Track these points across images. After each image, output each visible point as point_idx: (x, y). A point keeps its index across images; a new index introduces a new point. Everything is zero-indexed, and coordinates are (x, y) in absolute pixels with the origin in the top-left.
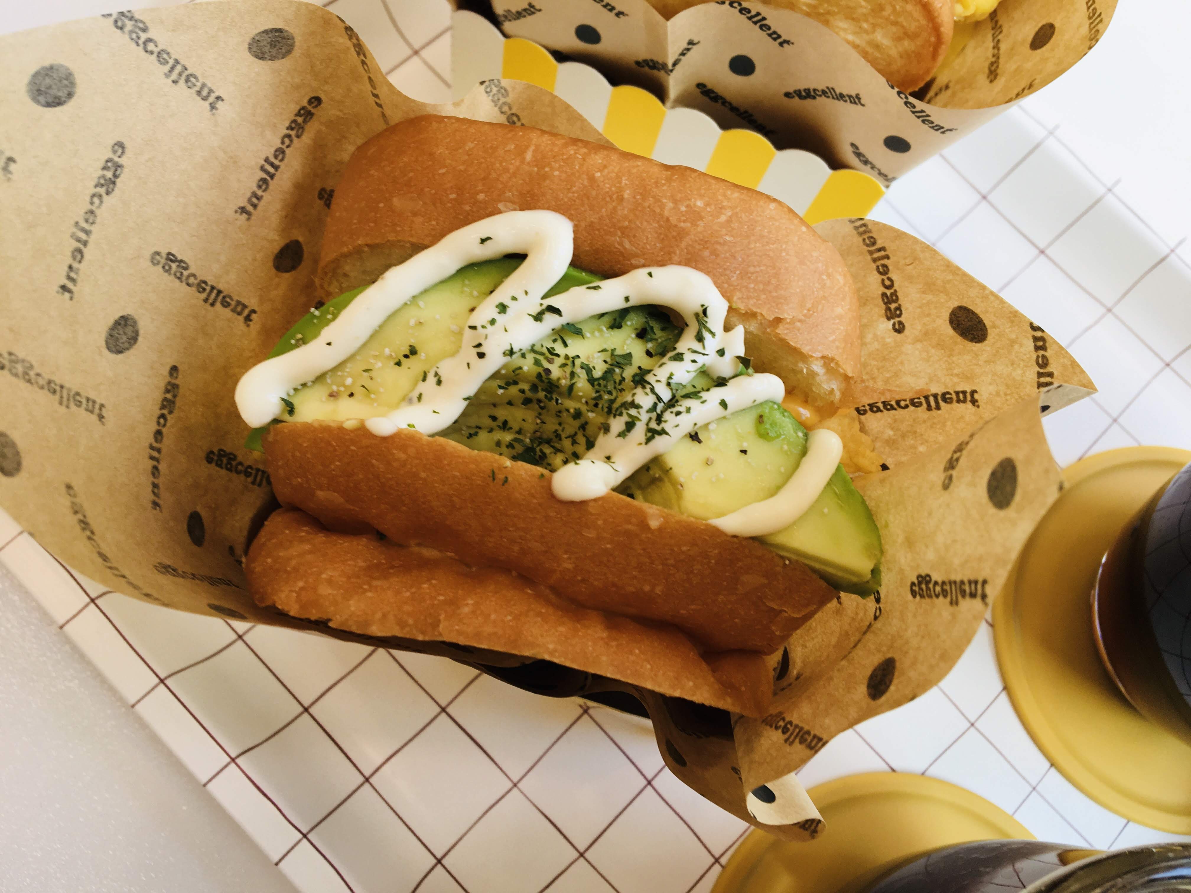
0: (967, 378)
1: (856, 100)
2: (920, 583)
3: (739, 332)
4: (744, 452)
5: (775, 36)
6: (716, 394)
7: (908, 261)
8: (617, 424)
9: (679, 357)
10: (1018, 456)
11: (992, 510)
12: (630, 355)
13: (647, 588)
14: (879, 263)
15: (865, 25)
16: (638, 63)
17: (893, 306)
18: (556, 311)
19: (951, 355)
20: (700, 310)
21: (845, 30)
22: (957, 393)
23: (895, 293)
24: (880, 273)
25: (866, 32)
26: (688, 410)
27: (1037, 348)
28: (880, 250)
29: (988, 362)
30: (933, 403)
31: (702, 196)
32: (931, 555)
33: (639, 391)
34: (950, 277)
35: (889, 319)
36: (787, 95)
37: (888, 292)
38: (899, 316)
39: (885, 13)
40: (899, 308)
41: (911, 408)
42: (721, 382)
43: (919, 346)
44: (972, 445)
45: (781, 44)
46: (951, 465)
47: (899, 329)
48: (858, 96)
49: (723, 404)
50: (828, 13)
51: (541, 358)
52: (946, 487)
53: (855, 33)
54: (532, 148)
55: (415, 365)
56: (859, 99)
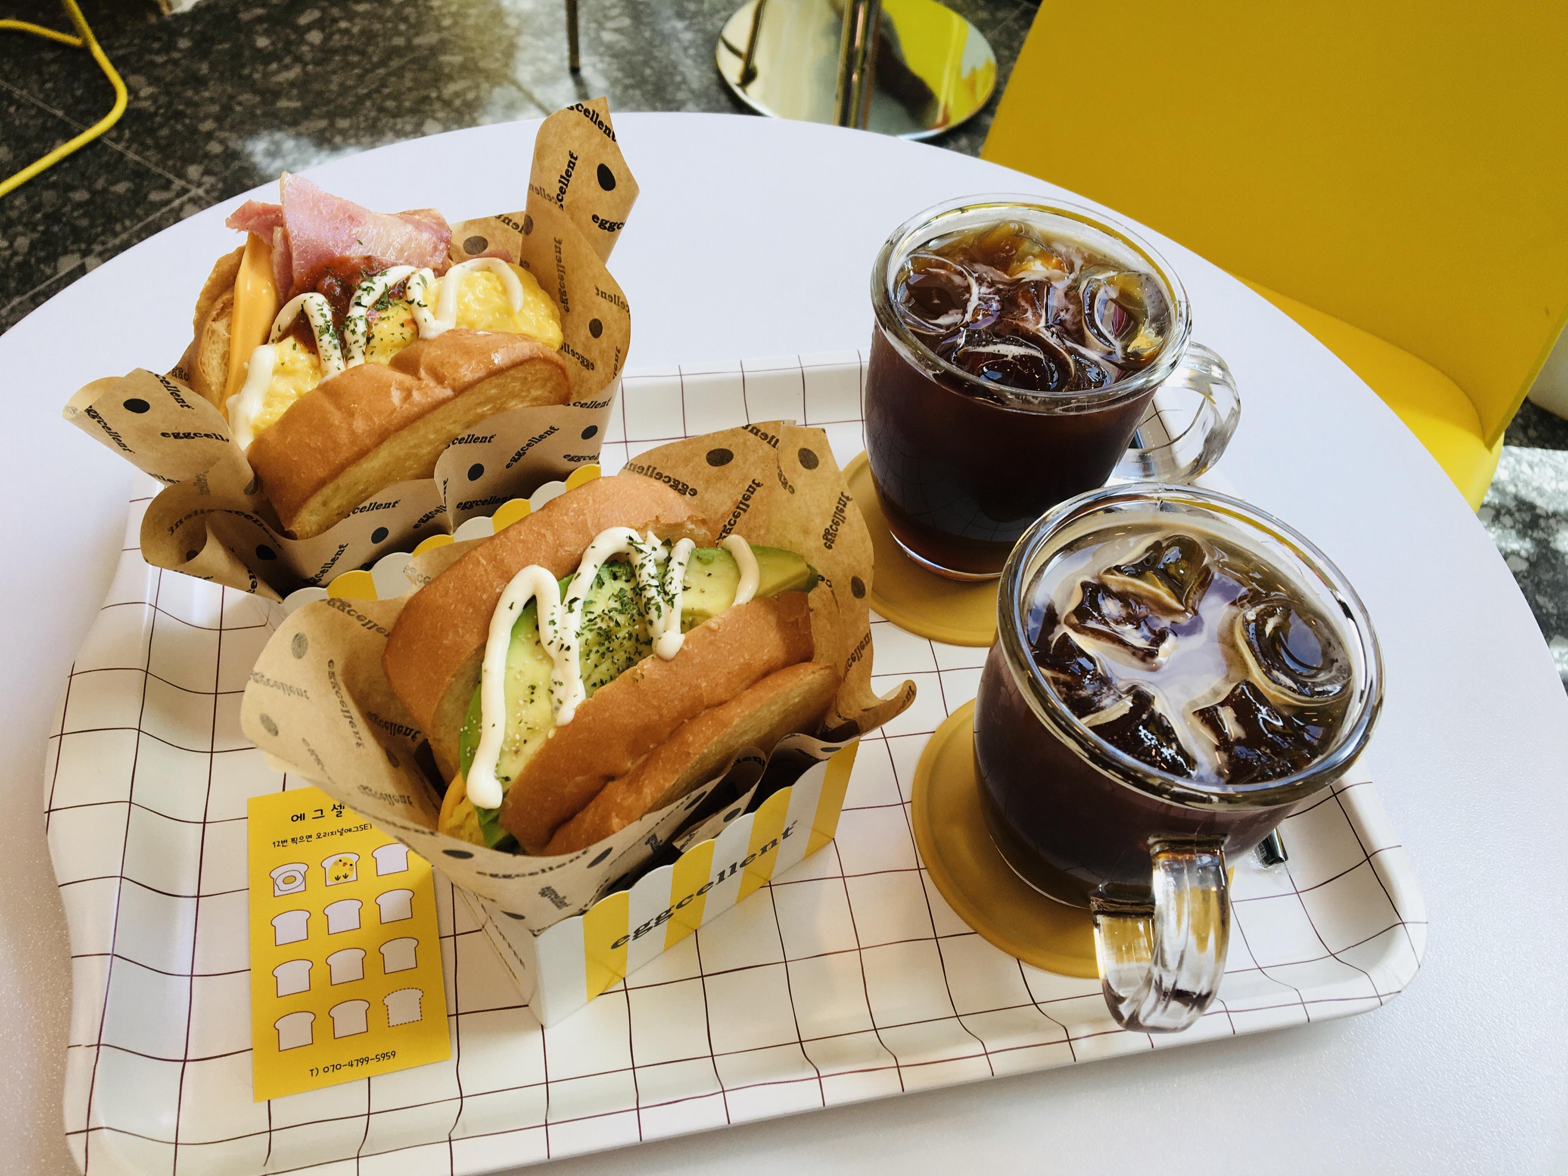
0: (744, 479)
1: (552, 430)
2: (827, 539)
3: (651, 535)
4: (710, 575)
5: (484, 440)
6: (673, 564)
7: (665, 461)
8: (653, 614)
9: (642, 566)
10: (801, 445)
11: (815, 471)
12: (621, 589)
13: (742, 660)
14: (654, 475)
15: (524, 394)
16: (415, 527)
17: (680, 487)
18: (575, 599)
19: (727, 478)
20: (628, 540)
21: (516, 405)
22: (748, 490)
23: (675, 480)
24: (659, 479)
25: (527, 396)
26: (672, 578)
27: (756, 434)
28: (648, 469)
29: (744, 463)
30: (744, 507)
31: (572, 503)
32: (818, 521)
33: (644, 593)
34: (690, 447)
35: (685, 494)
36: (508, 466)
37: (672, 483)
38: (688, 487)
39: (530, 379)
40: (684, 485)
41: (738, 520)
42: (669, 559)
43: (710, 490)
44: (782, 469)
45: (489, 441)
46: (785, 484)
47: (694, 493)
48: (551, 428)
49: (680, 564)
50: (502, 404)
51: (590, 627)
52: (793, 492)
53: (522, 402)
54: (480, 558)
55: (541, 693)
56: (553, 428)
